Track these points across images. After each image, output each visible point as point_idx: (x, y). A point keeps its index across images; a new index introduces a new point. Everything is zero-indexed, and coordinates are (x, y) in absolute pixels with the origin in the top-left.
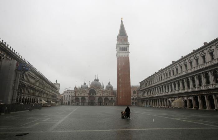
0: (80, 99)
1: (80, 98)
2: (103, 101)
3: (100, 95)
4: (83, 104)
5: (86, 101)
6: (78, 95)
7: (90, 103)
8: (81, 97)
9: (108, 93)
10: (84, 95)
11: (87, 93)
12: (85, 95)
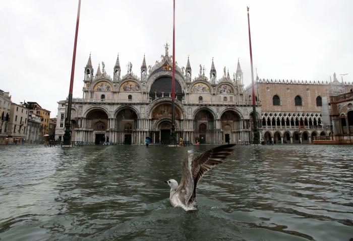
0: (112, 116)
1: (111, 111)
2: (218, 125)
3: (201, 98)
4: (123, 137)
5: (140, 123)
6: (103, 96)
7: (157, 133)
8: (115, 108)
9: (231, 91)
10: (130, 97)
11: (144, 89)
12: (134, 100)
